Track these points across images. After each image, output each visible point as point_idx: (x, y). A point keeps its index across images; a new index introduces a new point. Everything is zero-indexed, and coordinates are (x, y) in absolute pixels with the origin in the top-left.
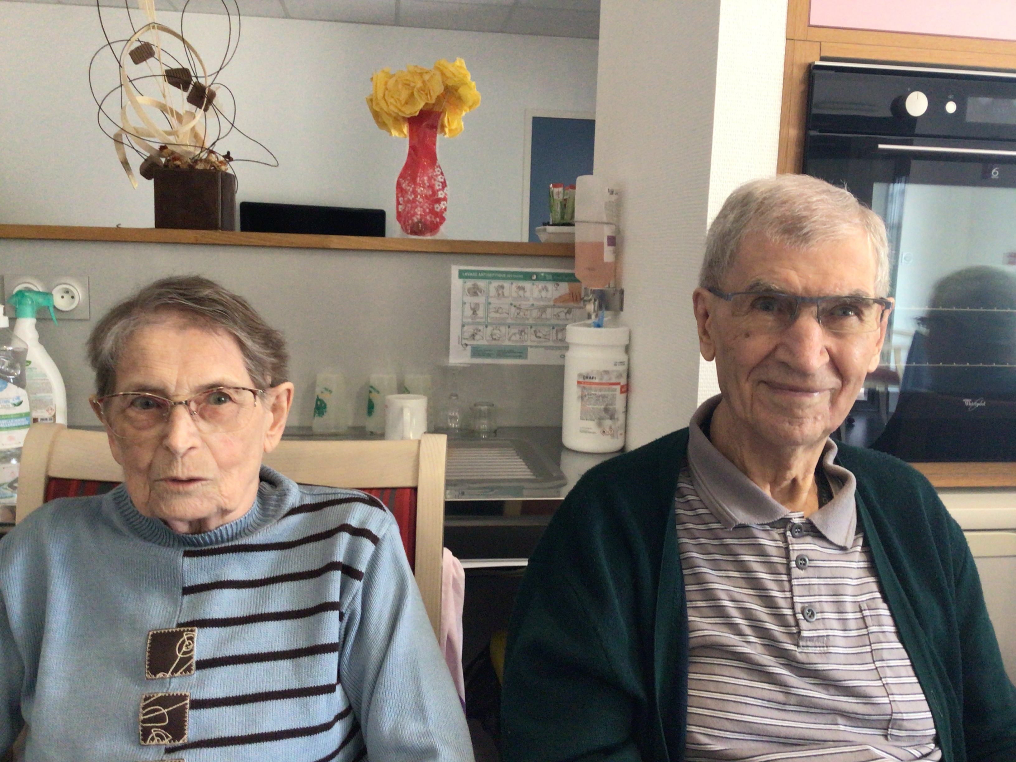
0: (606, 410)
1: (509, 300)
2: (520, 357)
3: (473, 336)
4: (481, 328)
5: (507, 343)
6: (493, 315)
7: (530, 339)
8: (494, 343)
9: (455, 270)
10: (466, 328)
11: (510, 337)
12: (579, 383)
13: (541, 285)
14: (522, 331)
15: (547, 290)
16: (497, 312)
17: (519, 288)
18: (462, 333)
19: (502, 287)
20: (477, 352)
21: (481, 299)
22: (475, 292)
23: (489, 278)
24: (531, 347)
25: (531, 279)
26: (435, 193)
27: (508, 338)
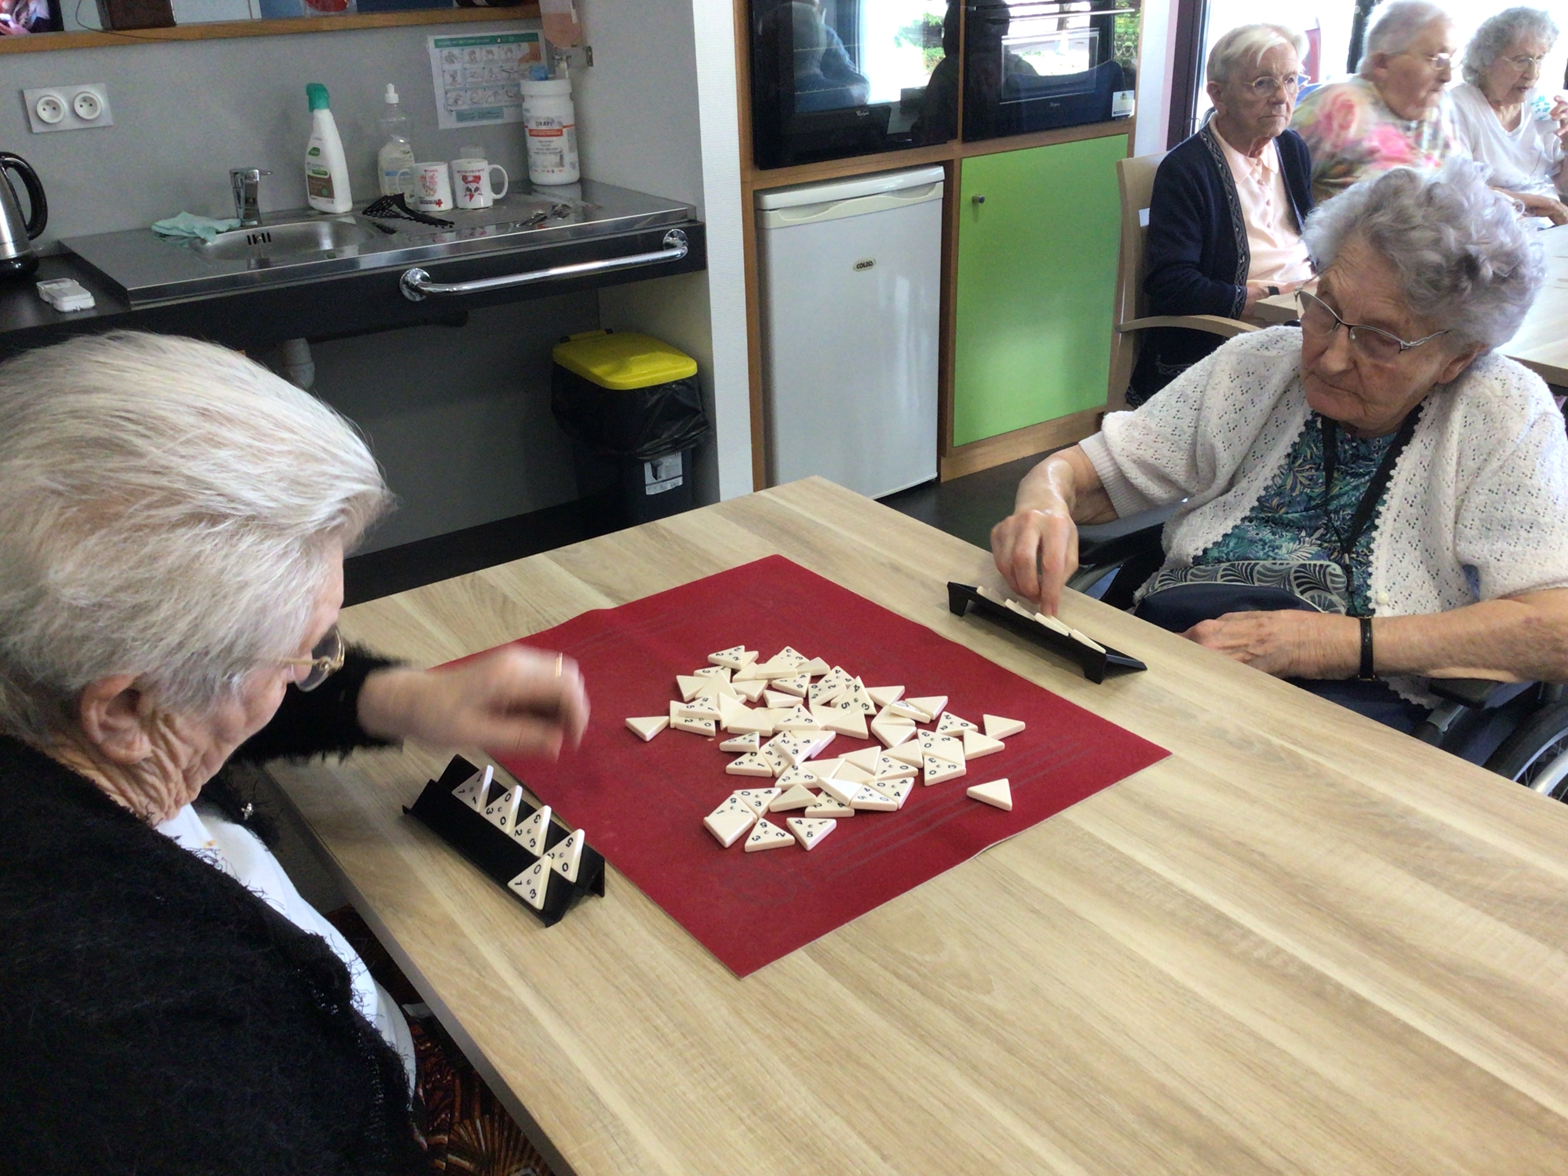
1: (482, 65)
2: (497, 117)
3: (456, 101)
4: (462, 93)
5: (485, 106)
6: (470, 80)
7: (502, 99)
8: (475, 106)
9: (431, 40)
10: (449, 95)
11: (487, 99)
13: (506, 46)
14: (496, 93)
15: (512, 52)
16: (473, 76)
17: (488, 52)
18: (447, 99)
19: (474, 53)
20: (461, 116)
21: (457, 66)
22: (450, 59)
23: (462, 45)
24: (506, 106)
25: (496, 42)
27: (488, 101)
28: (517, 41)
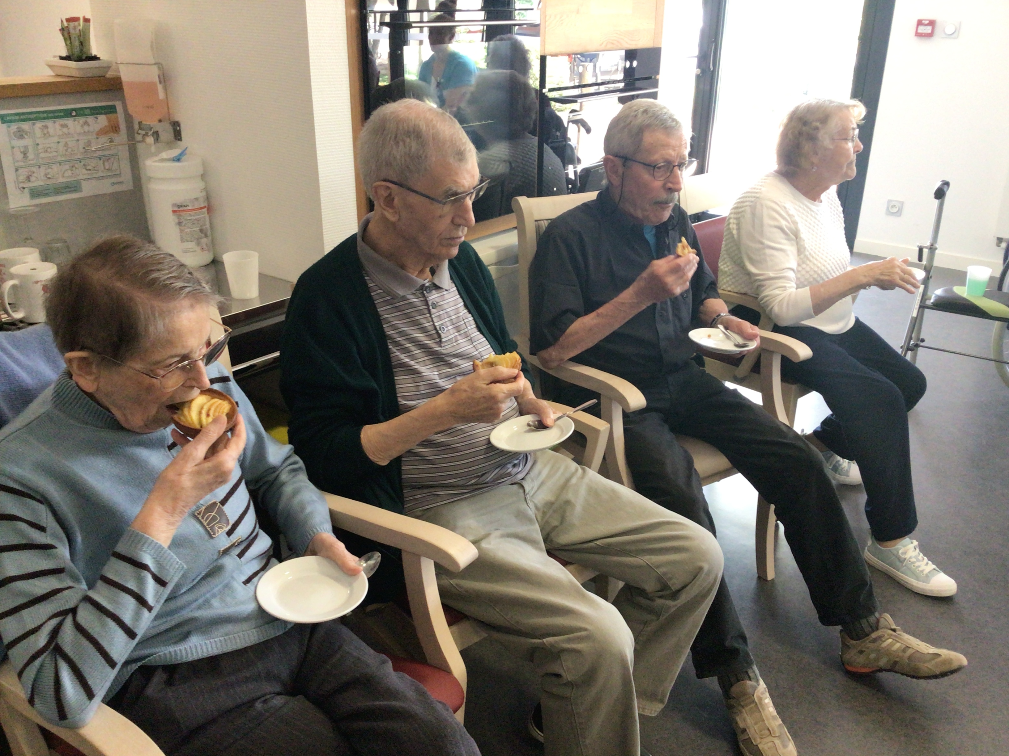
0: (201, 231)
1: (56, 139)
2: (75, 191)
3: (28, 178)
4: (34, 169)
5: (61, 180)
6: (42, 155)
7: (82, 173)
8: (49, 182)
10: (20, 171)
11: (64, 173)
12: (174, 211)
13: (82, 120)
14: (73, 167)
15: (89, 125)
16: (46, 151)
17: (63, 126)
18: (18, 176)
19: (46, 127)
20: (35, 193)
21: (27, 141)
22: (20, 135)
23: (31, 120)
24: (85, 179)
25: (71, 116)
28: (92, 114)
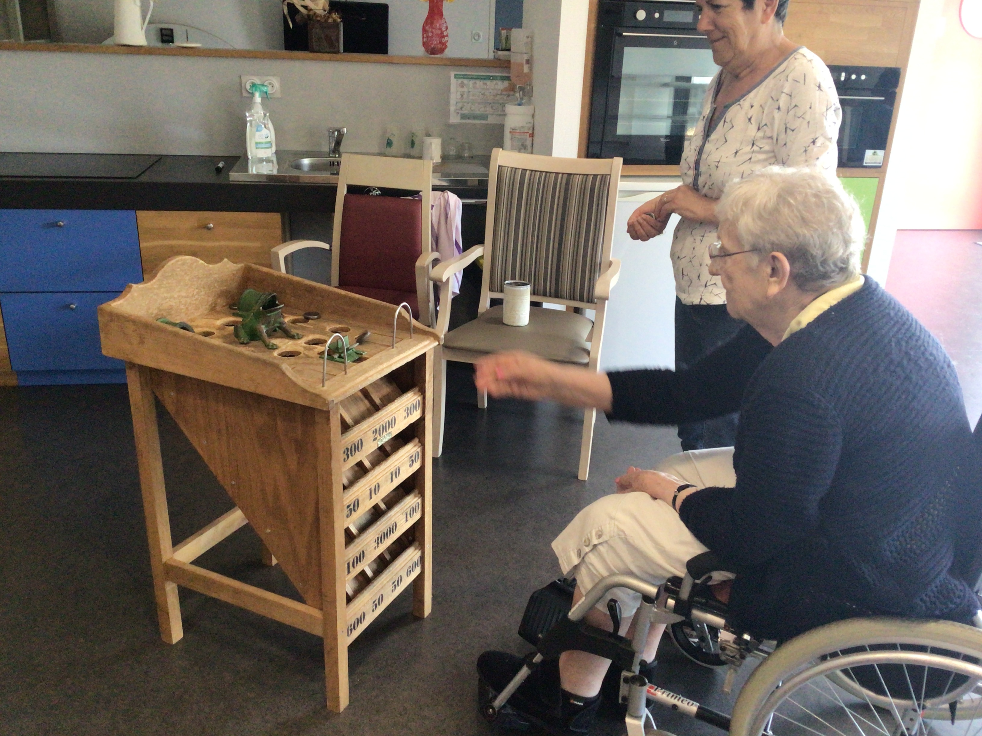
0: (522, 145)
1: (479, 90)
2: (484, 119)
3: (461, 108)
4: (465, 104)
5: (478, 112)
6: (471, 98)
7: (489, 110)
8: (471, 112)
9: (452, 74)
10: (458, 104)
11: (480, 109)
12: (510, 132)
13: (495, 82)
14: (485, 106)
15: (498, 85)
16: (473, 96)
17: (484, 84)
18: (456, 106)
19: (475, 83)
20: (463, 117)
21: (465, 89)
22: (462, 85)
23: (469, 78)
24: (490, 115)
25: (490, 79)
26: (442, 33)
27: (478, 110)
28: (502, 80)
